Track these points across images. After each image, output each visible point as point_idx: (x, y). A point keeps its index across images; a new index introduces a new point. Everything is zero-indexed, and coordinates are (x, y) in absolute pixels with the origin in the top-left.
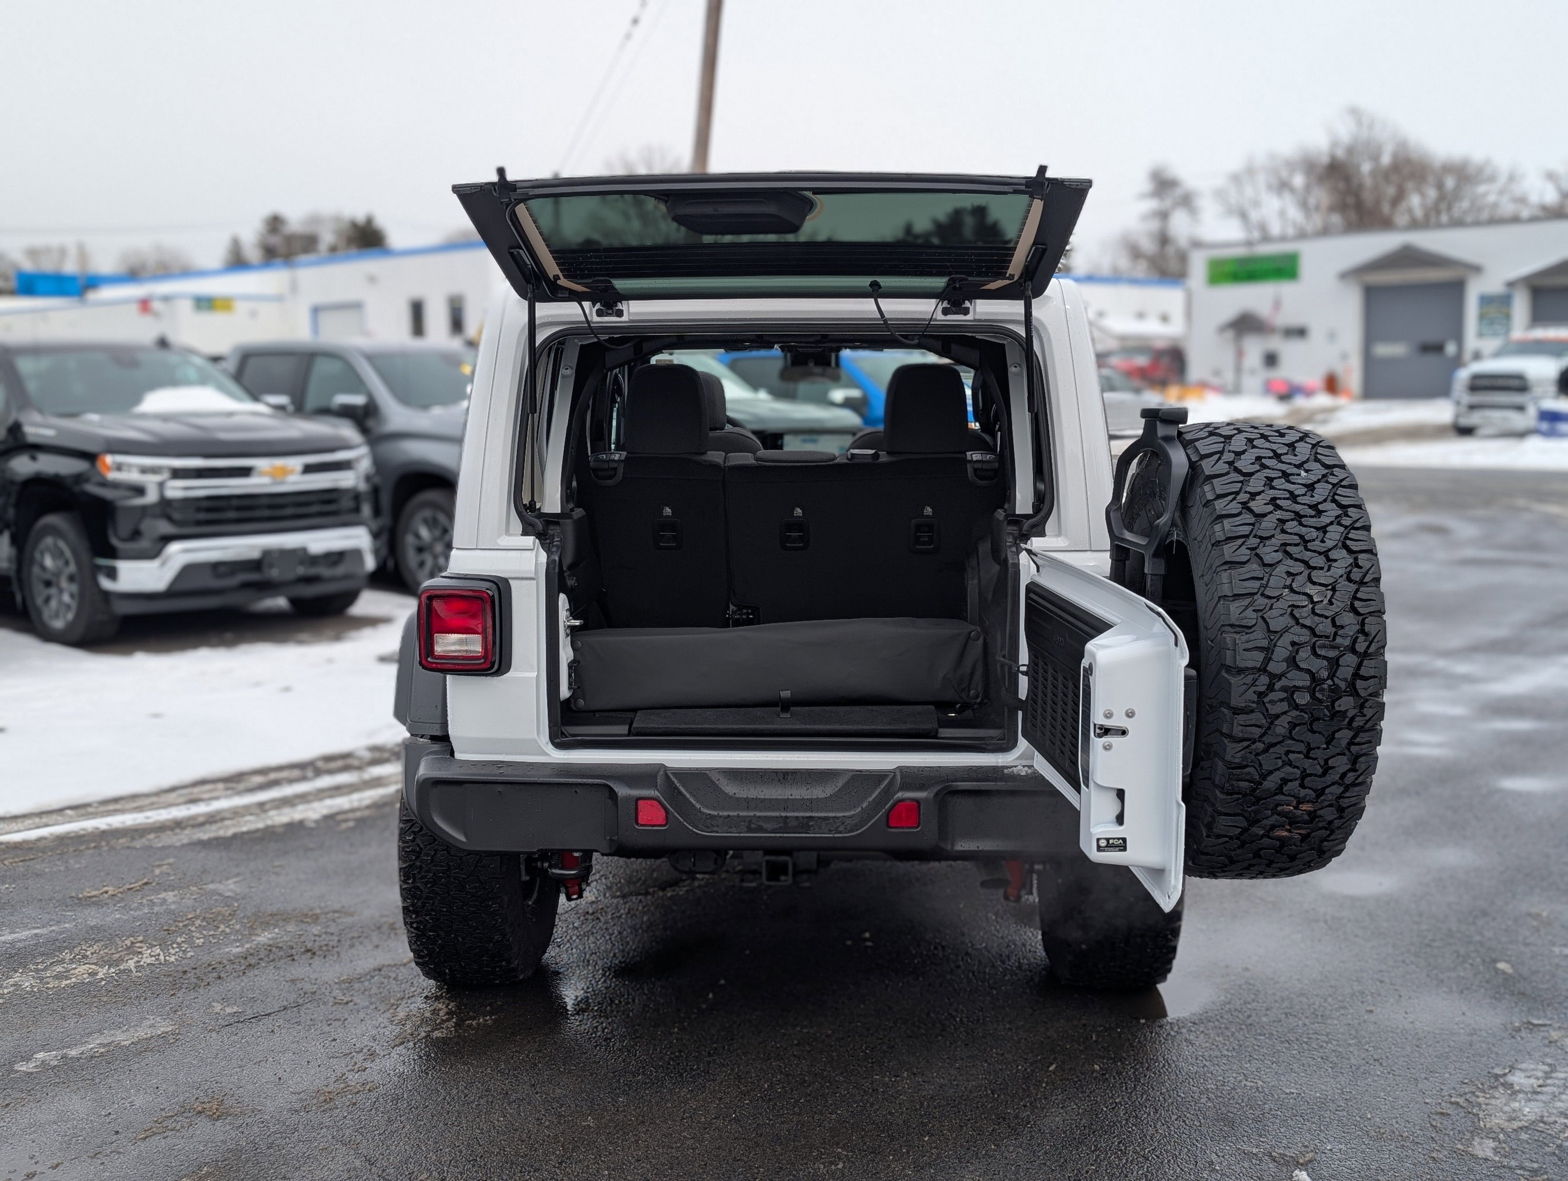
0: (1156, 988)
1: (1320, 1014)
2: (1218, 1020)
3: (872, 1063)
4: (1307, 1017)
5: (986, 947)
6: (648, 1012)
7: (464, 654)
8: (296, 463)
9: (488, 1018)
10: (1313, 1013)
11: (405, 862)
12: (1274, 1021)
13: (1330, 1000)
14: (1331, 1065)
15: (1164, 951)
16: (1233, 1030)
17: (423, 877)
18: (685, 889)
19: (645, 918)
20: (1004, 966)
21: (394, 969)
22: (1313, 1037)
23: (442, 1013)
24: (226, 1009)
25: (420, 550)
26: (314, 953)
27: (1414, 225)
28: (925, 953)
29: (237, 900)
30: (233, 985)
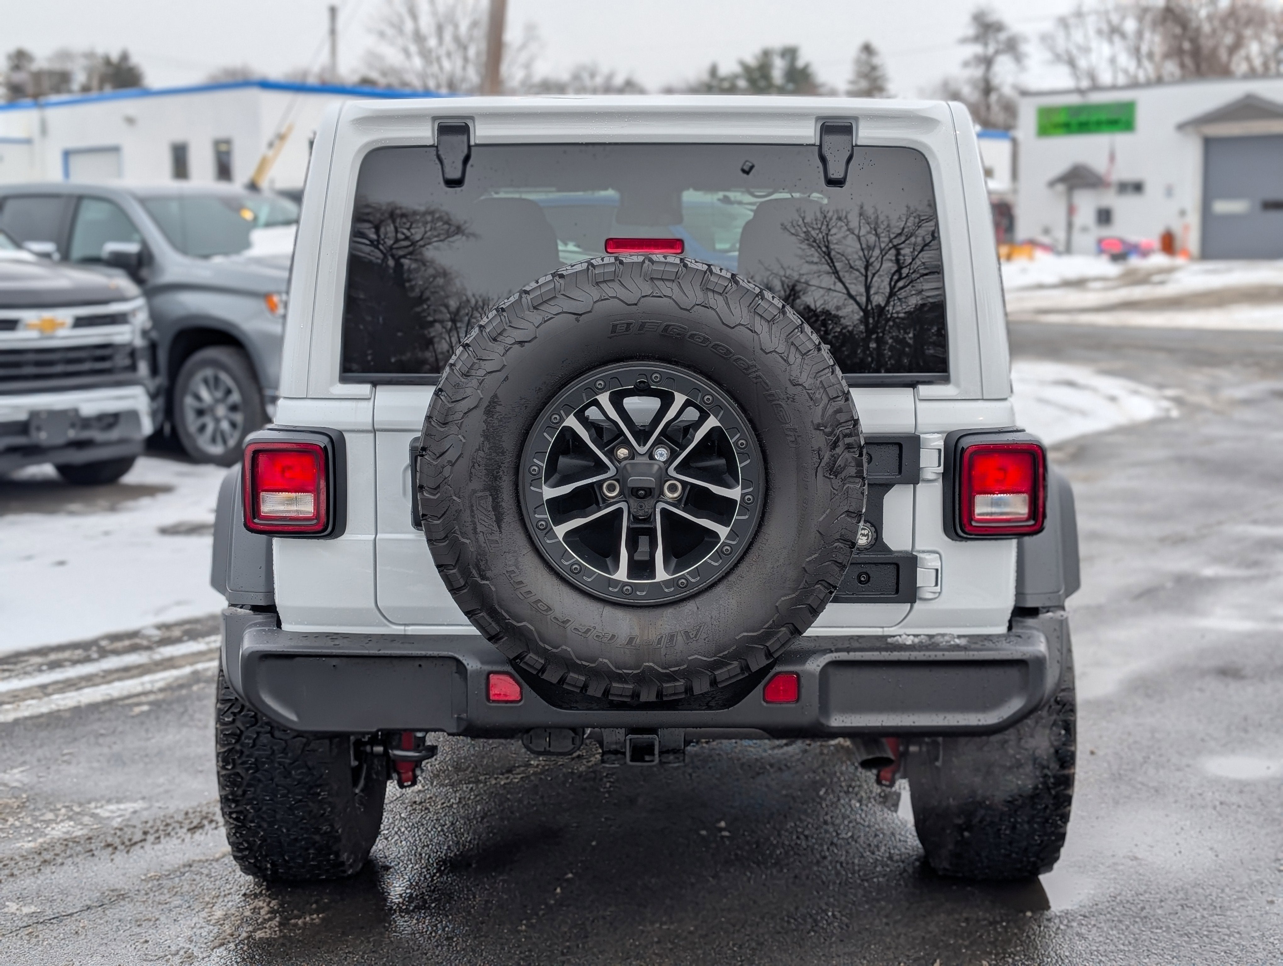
0: (1039, 880)
1: (1218, 905)
2: (1109, 913)
3: (742, 961)
4: (1204, 909)
5: (852, 837)
6: (491, 908)
7: (293, 515)
8: (66, 315)
9: (315, 916)
10: (1211, 905)
11: (223, 746)
12: (1170, 914)
13: (1227, 890)
14: (1235, 960)
15: (1053, 838)
16: (1127, 923)
17: (243, 763)
18: (519, 776)
19: (479, 808)
20: (874, 857)
21: (206, 864)
22: (1214, 929)
23: (263, 912)
24: (23, 908)
25: (200, 413)
26: (116, 848)
27: (1252, 74)
28: (787, 843)
29: (25, 791)
30: (28, 883)
